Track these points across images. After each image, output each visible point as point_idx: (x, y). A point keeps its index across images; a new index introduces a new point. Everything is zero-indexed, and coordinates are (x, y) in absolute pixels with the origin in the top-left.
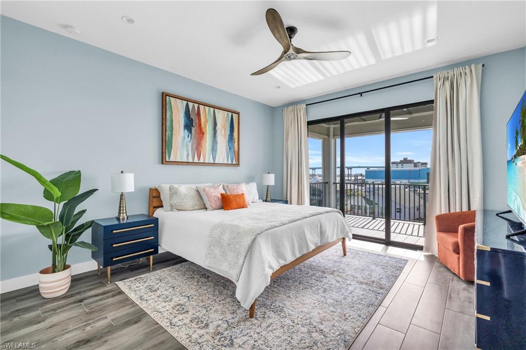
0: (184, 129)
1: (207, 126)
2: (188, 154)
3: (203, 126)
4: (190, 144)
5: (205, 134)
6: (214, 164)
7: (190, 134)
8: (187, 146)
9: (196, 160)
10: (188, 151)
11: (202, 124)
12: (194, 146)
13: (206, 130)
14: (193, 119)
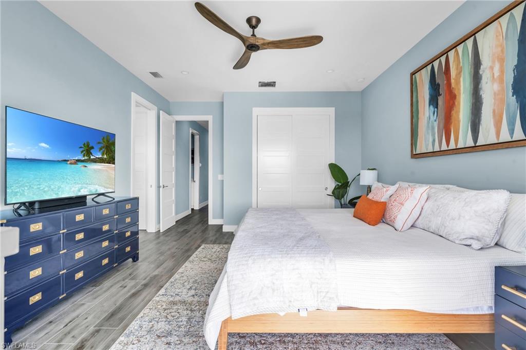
0: (429, 105)
1: (462, 79)
2: (434, 141)
3: (453, 85)
4: (436, 124)
5: (457, 97)
6: (475, 149)
7: (436, 109)
8: (433, 128)
9: (444, 147)
10: (433, 135)
11: (453, 81)
12: (442, 125)
13: (459, 90)
14: (440, 83)
